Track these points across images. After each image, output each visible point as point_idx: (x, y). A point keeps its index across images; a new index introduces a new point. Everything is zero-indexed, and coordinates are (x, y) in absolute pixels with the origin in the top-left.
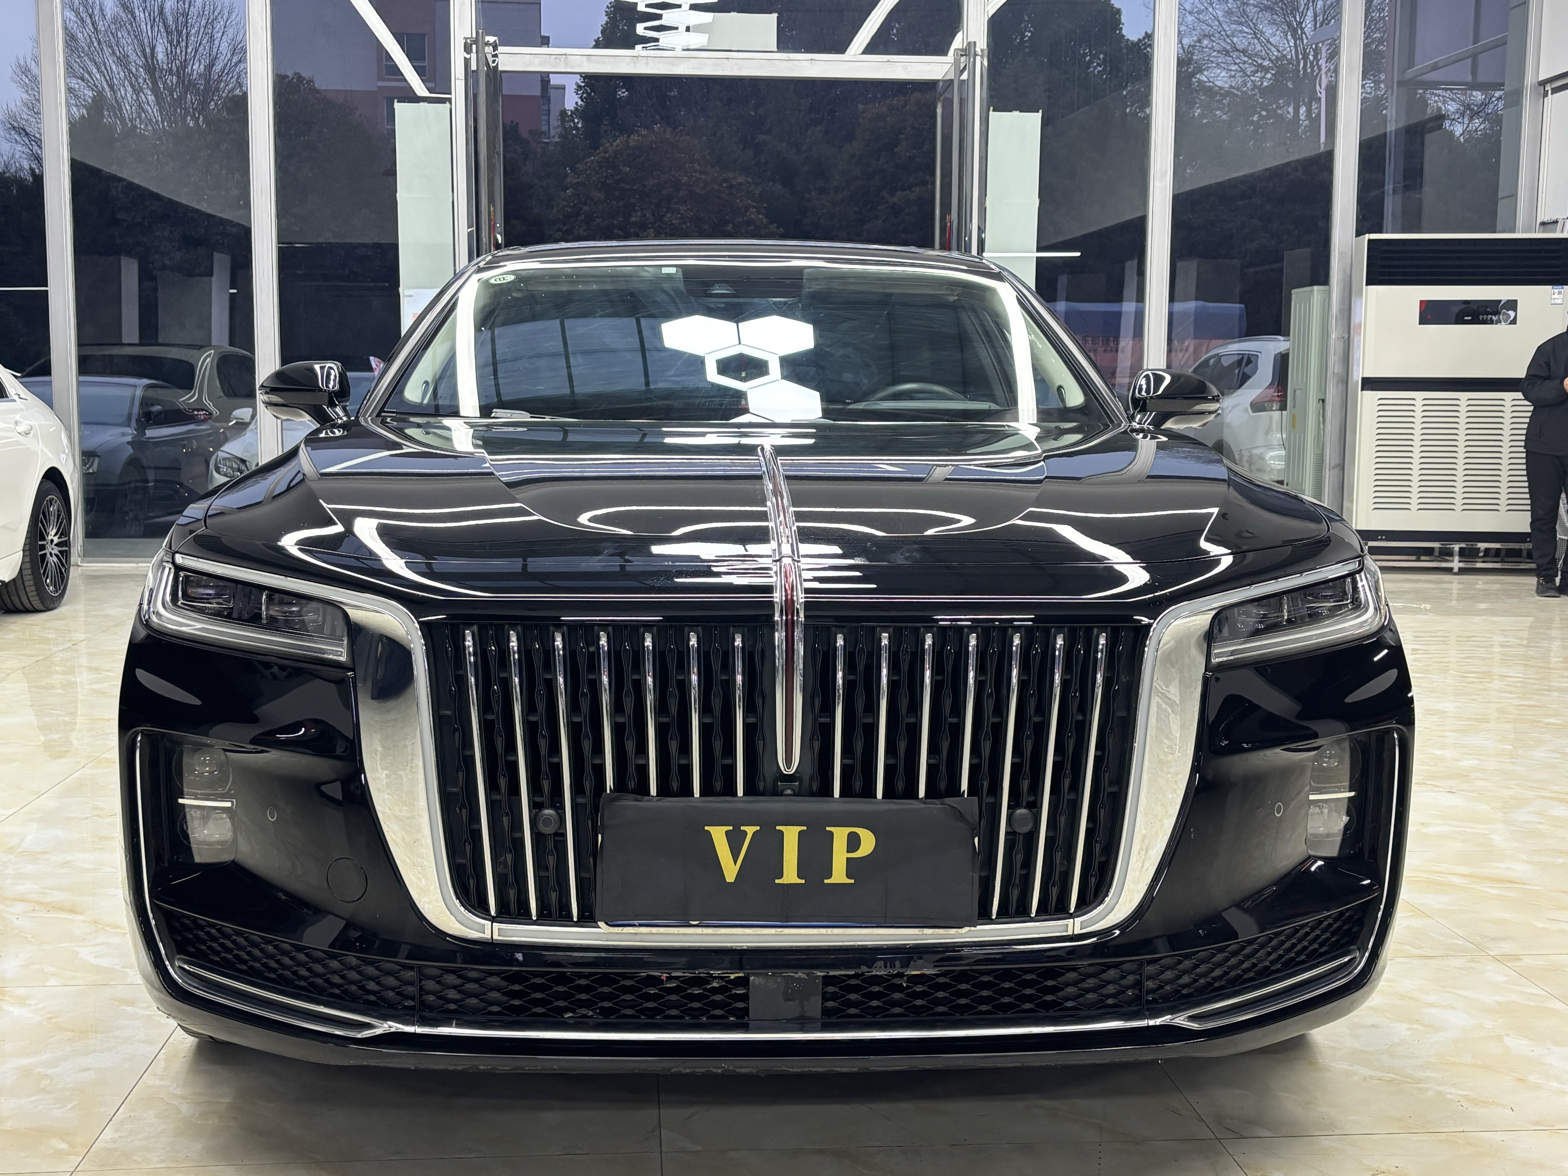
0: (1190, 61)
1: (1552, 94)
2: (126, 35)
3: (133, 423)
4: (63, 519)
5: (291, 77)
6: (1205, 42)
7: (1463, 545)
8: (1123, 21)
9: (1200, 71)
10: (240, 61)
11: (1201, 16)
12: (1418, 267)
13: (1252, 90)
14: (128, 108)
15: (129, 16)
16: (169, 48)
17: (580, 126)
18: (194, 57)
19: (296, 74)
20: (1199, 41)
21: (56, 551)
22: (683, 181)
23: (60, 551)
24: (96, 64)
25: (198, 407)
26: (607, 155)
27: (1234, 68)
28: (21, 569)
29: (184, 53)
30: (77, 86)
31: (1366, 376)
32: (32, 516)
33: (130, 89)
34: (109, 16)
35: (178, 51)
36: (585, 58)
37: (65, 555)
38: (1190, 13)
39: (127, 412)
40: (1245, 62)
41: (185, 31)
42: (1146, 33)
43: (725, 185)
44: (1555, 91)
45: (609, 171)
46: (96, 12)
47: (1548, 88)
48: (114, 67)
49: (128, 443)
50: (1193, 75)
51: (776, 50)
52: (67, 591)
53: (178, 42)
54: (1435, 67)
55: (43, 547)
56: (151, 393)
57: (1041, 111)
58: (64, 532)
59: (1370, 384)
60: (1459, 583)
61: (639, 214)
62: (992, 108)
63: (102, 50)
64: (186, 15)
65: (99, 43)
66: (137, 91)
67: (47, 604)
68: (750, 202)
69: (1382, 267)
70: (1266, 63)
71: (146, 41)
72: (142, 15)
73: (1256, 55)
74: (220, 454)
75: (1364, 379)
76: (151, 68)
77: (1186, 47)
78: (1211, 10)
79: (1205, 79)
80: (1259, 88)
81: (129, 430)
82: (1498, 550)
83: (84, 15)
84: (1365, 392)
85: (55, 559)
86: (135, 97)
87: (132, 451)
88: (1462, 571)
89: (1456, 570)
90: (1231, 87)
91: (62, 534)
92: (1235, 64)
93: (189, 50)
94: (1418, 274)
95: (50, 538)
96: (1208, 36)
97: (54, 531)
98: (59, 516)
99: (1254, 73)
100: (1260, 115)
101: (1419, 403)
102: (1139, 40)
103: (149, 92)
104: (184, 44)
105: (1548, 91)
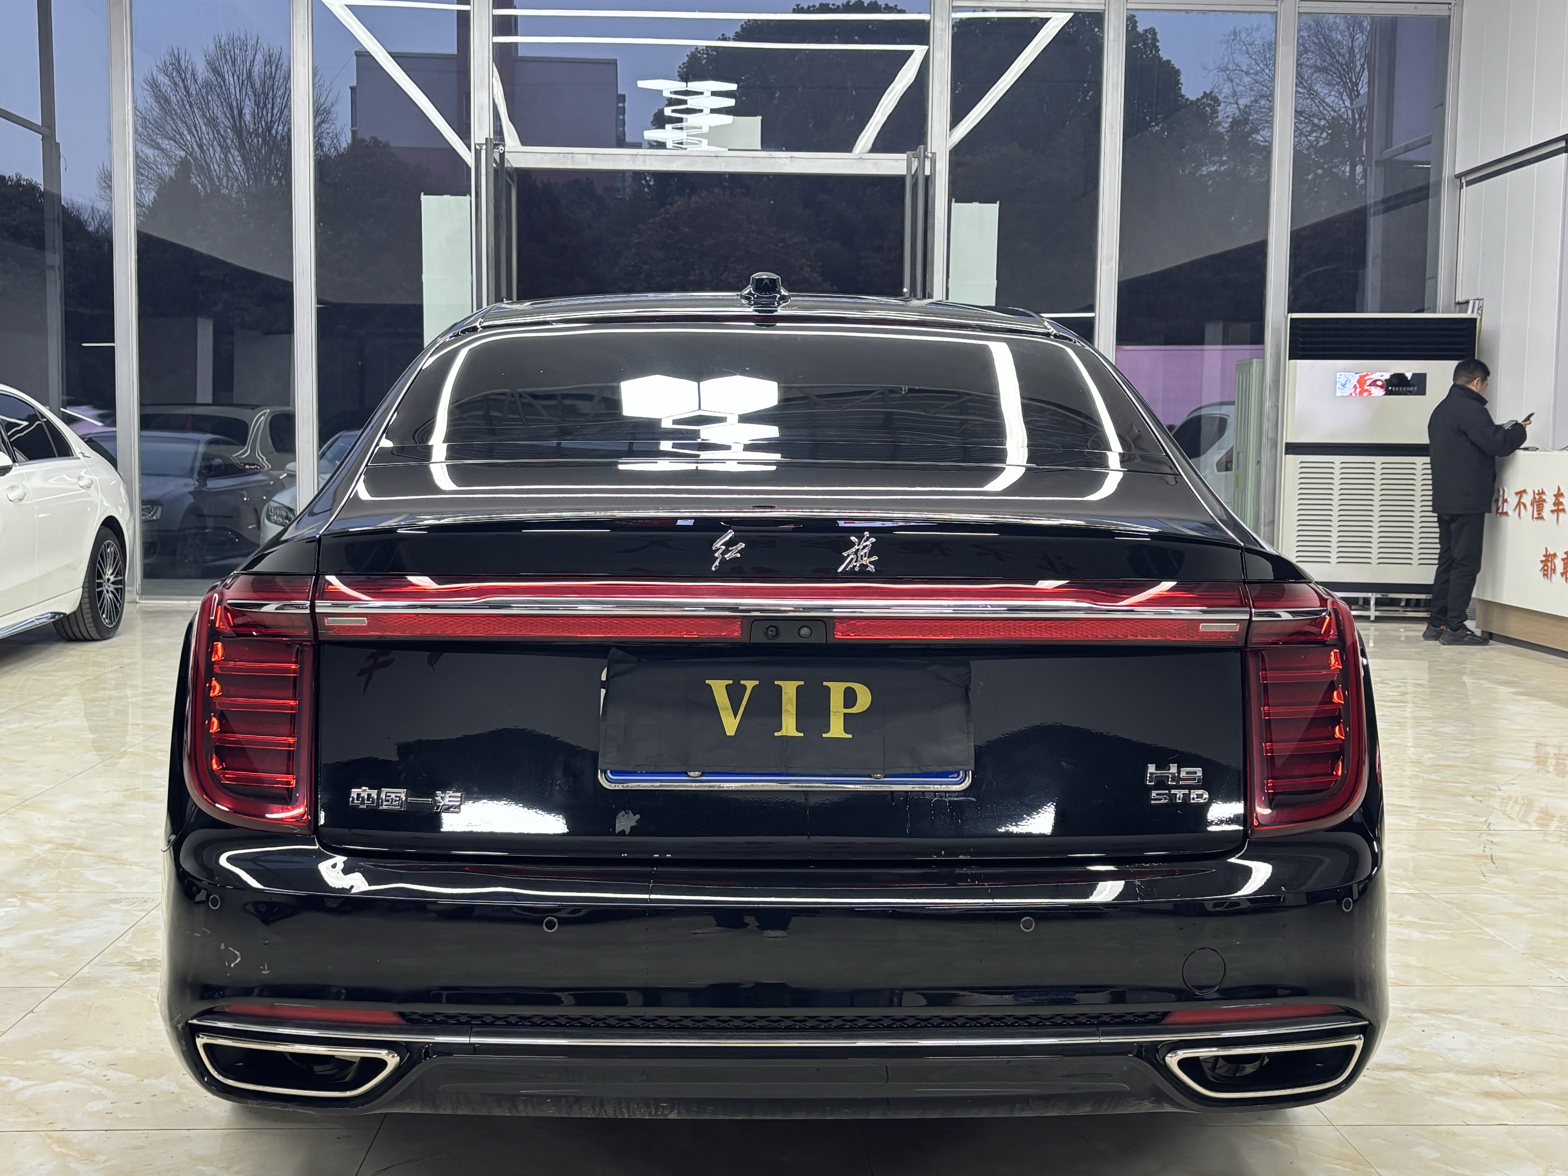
0: (1246, 121)
1: (1466, 186)
2: (216, 98)
3: (196, 476)
4: (118, 561)
5: (368, 141)
7: (1379, 595)
8: (1181, 81)
9: (1256, 131)
10: (323, 122)
12: (1337, 343)
13: (1307, 149)
14: (216, 167)
15: (220, 79)
16: (256, 111)
17: (652, 183)
18: (280, 118)
19: (372, 138)
20: (1256, 101)
21: (112, 588)
22: (740, 242)
23: (115, 589)
24: (187, 125)
25: (251, 462)
26: (668, 216)
28: (80, 603)
29: (269, 115)
30: (168, 147)
31: (1288, 441)
32: (91, 558)
33: (218, 149)
34: (201, 79)
35: (264, 113)
36: (589, 157)
37: (119, 592)
39: (190, 465)
41: (271, 93)
42: (1205, 93)
43: (781, 245)
44: (1469, 183)
45: (670, 231)
46: (188, 76)
47: (1464, 181)
48: (204, 128)
49: (190, 493)
50: (1249, 134)
51: (760, 148)
52: (121, 624)
53: (265, 103)
54: (1407, 149)
55: (100, 585)
56: (214, 449)
57: (998, 202)
58: (120, 572)
59: (1294, 449)
60: (1376, 630)
61: (698, 272)
62: (954, 200)
63: (193, 112)
64: (272, 78)
65: (191, 106)
66: (225, 149)
67: (103, 634)
68: (804, 261)
69: (1302, 343)
71: (234, 104)
72: (231, 79)
73: (1314, 115)
74: (272, 504)
75: (1287, 444)
76: (238, 131)
77: (1241, 107)
78: (1267, 71)
81: (190, 481)
82: (1418, 600)
83: (178, 80)
84: (1287, 456)
85: (111, 595)
86: (222, 156)
87: (193, 500)
88: (1378, 619)
89: (1372, 618)
91: (117, 574)
93: (275, 111)
94: (1336, 349)
95: (107, 577)
97: (111, 571)
98: (115, 558)
99: (1312, 131)
100: (1316, 174)
101: (1337, 466)
102: (1198, 99)
103: (236, 153)
104: (270, 106)
105: (1463, 184)
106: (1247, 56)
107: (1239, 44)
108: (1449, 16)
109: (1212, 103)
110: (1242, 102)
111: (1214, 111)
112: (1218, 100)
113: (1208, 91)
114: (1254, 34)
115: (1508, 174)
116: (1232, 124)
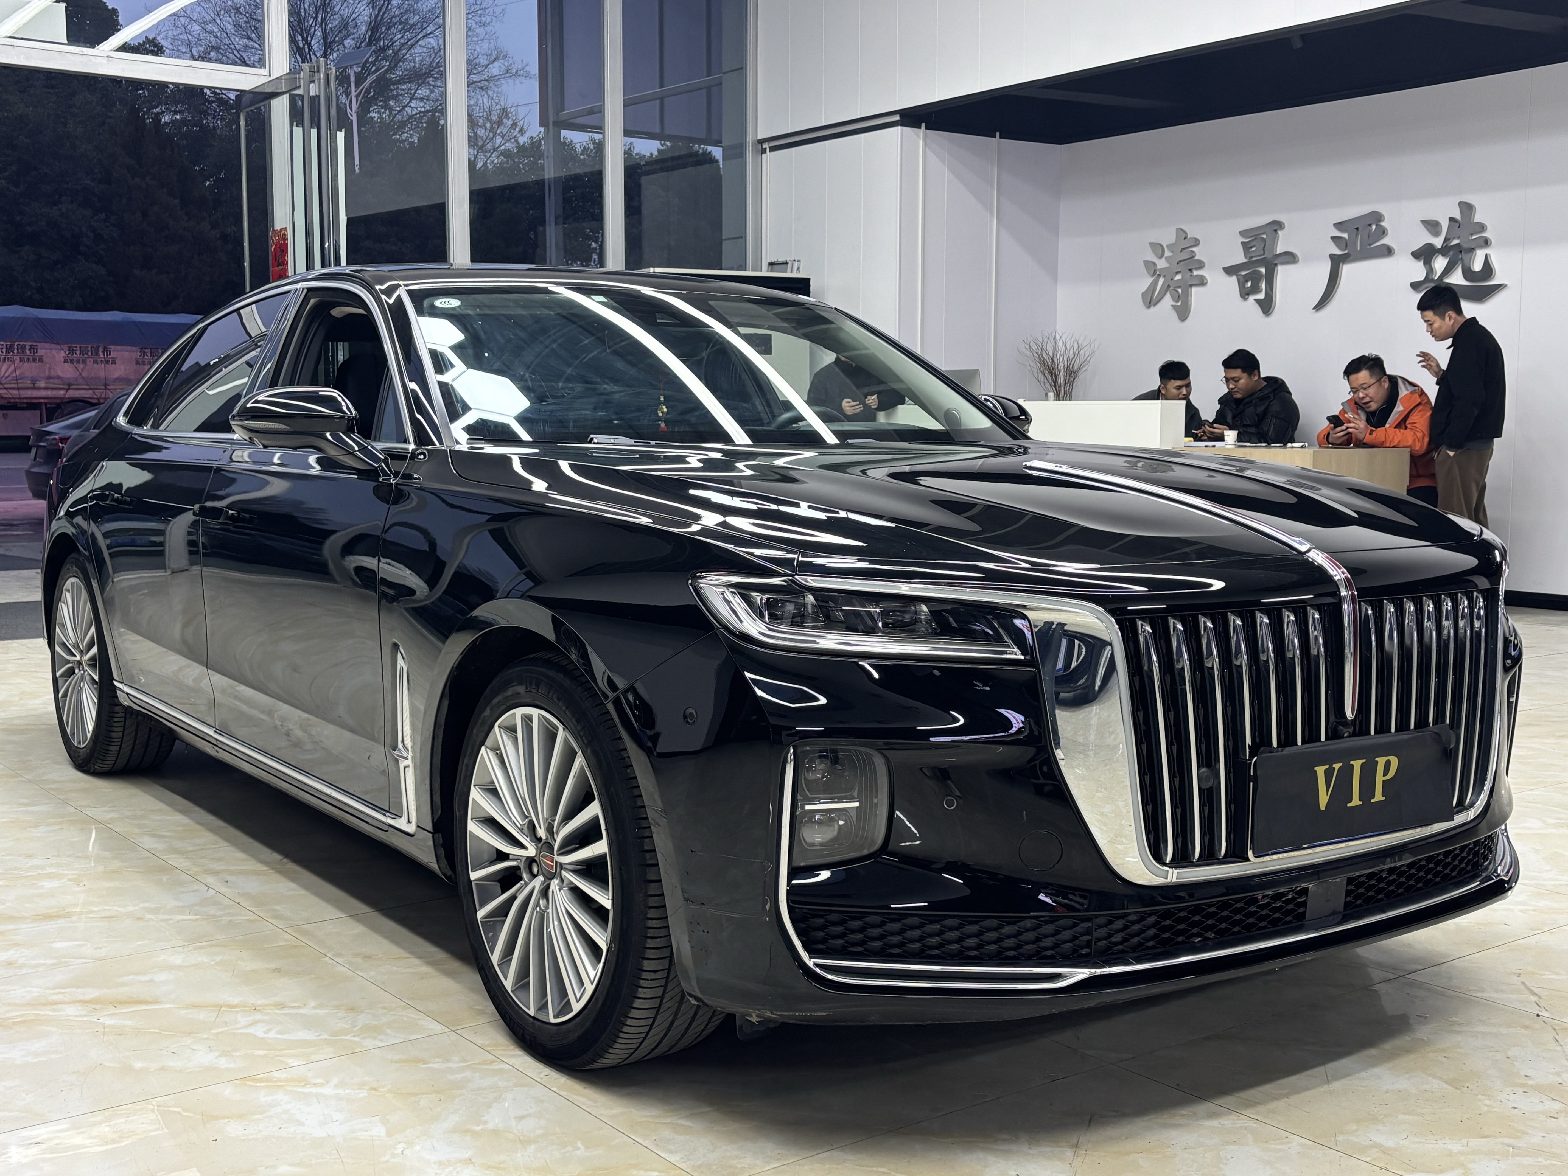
1: (770, 151)
44: (773, 149)
47: (766, 146)
51: (66, 42)
57: (343, 130)
62: (295, 124)
78: (218, 21)
105: (766, 149)
112: (162, 47)
115: (827, 142)
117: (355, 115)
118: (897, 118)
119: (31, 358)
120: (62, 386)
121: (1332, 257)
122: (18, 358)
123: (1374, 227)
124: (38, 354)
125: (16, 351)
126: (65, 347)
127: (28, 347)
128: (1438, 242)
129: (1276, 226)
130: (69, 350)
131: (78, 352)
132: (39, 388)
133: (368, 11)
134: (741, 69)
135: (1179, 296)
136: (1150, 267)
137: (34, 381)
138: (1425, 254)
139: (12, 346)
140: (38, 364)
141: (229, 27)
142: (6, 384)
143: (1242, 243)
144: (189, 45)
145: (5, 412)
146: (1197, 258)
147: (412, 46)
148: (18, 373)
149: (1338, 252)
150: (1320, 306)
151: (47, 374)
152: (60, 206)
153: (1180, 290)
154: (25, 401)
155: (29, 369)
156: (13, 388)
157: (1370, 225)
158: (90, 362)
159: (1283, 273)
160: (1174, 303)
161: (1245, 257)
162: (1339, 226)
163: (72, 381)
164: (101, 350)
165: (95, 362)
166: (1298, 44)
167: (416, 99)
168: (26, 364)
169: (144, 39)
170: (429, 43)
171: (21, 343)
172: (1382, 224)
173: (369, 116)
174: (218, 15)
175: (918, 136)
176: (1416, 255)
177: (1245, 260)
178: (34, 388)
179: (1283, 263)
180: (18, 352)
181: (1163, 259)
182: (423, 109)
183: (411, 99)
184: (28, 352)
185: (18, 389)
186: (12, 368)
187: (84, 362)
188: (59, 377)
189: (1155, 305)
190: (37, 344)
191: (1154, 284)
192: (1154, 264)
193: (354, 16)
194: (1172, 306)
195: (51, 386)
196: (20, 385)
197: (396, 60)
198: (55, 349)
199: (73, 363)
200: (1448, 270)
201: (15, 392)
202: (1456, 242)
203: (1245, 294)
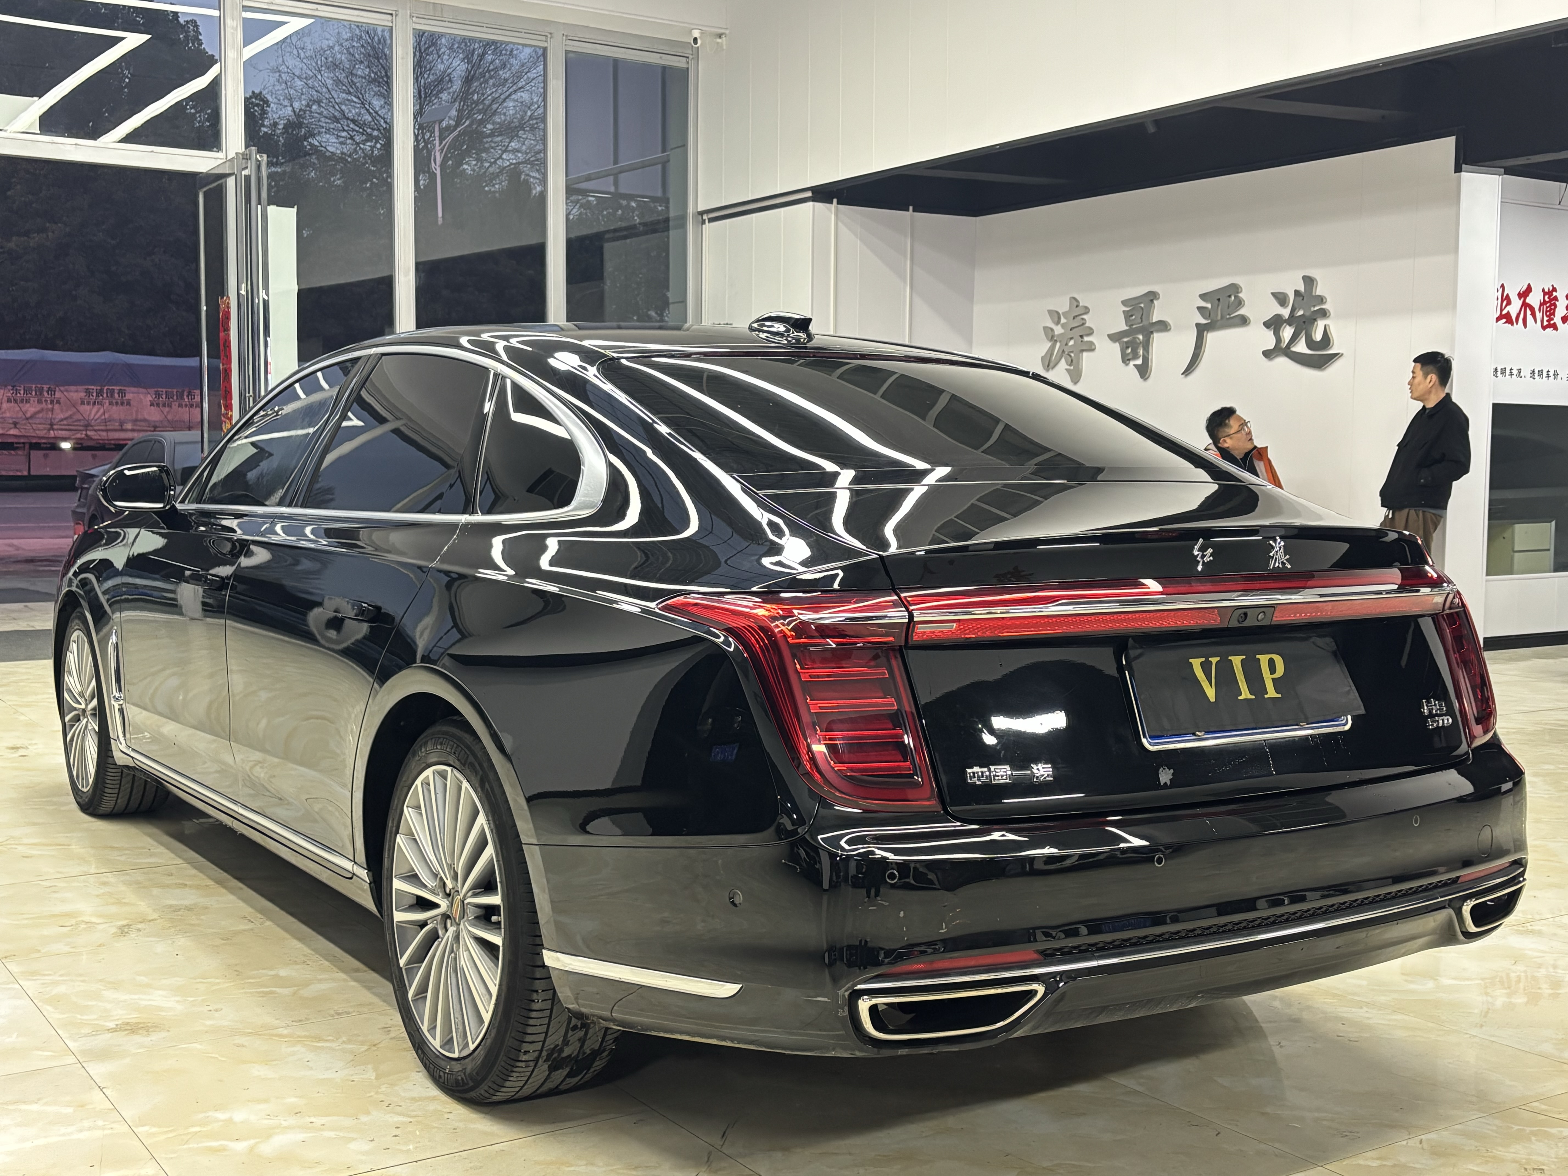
1: (709, 222)
6: (314, 107)
9: (313, 135)
11: (310, 82)
20: (308, 105)
27: (344, 134)
38: (298, 77)
40: (354, 130)
44: (711, 220)
47: (705, 217)
54: (588, 178)
57: (296, 207)
70: (375, 133)
78: (319, 77)
79: (316, 143)
80: (371, 157)
90: (342, 153)
92: (344, 130)
96: (319, 102)
99: (364, 142)
100: (372, 183)
105: (705, 220)
106: (299, 59)
107: (290, 47)
108: (688, 68)
109: (261, 103)
110: (296, 105)
111: (264, 112)
112: (268, 101)
113: (257, 91)
114: (305, 39)
115: (754, 215)
116: (286, 127)
117: (438, 169)
118: (809, 194)
119: (119, 401)
120: (149, 429)
121: (1198, 325)
122: (107, 401)
123: (1233, 298)
124: (127, 398)
125: (105, 395)
126: (152, 391)
127: (116, 391)
128: (1286, 312)
129: (1152, 297)
130: (155, 394)
131: (164, 396)
132: (126, 430)
133: (464, 66)
134: (684, 146)
135: (1072, 361)
136: (1048, 331)
137: (121, 424)
138: (1274, 324)
139: (101, 390)
140: (125, 407)
141: (329, 82)
142: (95, 426)
143: (1124, 312)
144: (291, 100)
145: (93, 452)
146: (1087, 325)
147: (504, 100)
148: (107, 416)
149: (1204, 321)
150: (1188, 371)
151: (134, 417)
152: (153, 256)
153: (1072, 355)
154: (113, 442)
155: (117, 412)
156: (102, 430)
157: (1230, 296)
158: (175, 405)
159: (1158, 339)
160: (1068, 367)
161: (1127, 325)
162: (1203, 297)
163: (157, 424)
164: (186, 393)
165: (180, 406)
166: (1152, 129)
167: (509, 151)
168: (114, 407)
169: (251, 94)
170: (521, 97)
171: (111, 388)
172: (1240, 295)
173: (461, 168)
174: (320, 71)
175: (830, 210)
176: (1267, 325)
177: (1126, 328)
178: (122, 430)
179: (1158, 331)
180: (107, 396)
181: (1059, 326)
182: (514, 161)
183: (505, 151)
184: (116, 395)
185: (107, 431)
186: (102, 411)
187: (170, 406)
188: (145, 420)
189: (1053, 368)
190: (125, 388)
191: (1051, 350)
192: (1052, 330)
193: (449, 71)
194: (1066, 369)
195: (138, 428)
196: (108, 427)
197: (489, 113)
198: (142, 393)
199: (159, 407)
200: (1294, 339)
201: (104, 434)
202: (1301, 313)
203: (1125, 360)
